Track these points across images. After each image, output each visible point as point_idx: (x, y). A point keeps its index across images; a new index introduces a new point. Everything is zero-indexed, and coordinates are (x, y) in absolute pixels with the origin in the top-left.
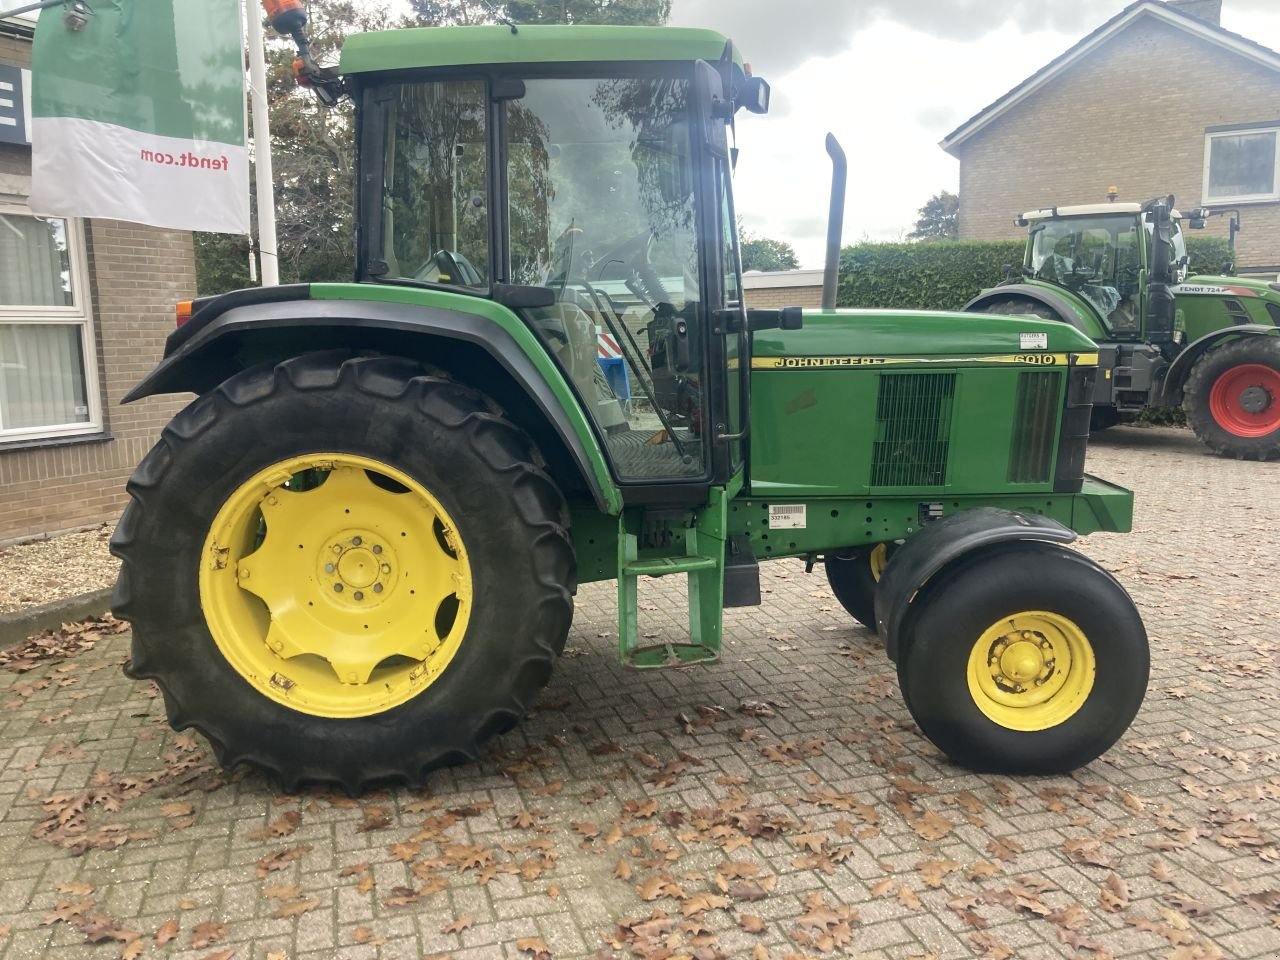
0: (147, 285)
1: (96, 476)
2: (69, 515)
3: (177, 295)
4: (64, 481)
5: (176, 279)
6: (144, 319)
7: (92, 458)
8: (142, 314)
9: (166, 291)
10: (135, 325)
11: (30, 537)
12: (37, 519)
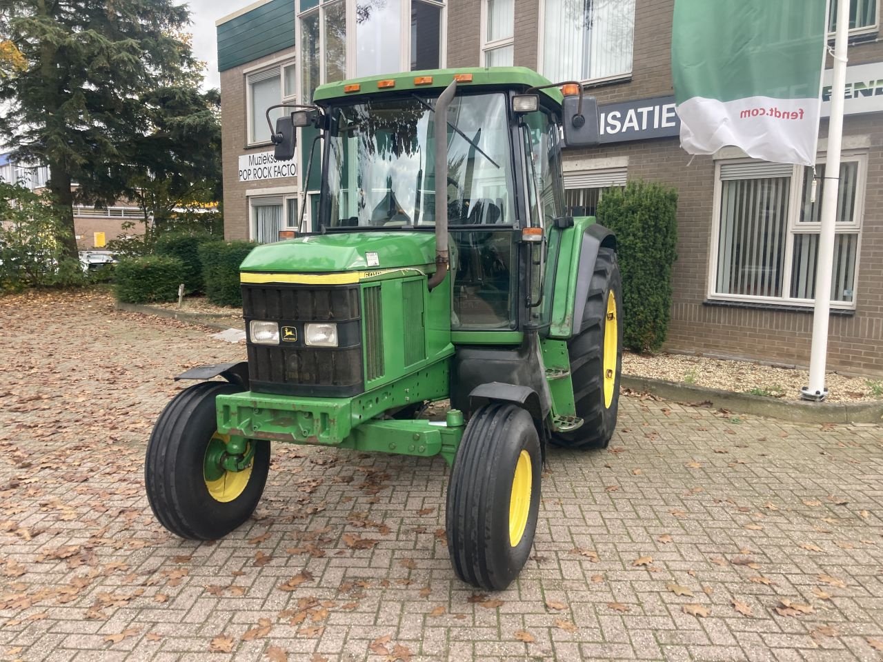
7: (837, 326)
11: (784, 365)
12: (791, 356)
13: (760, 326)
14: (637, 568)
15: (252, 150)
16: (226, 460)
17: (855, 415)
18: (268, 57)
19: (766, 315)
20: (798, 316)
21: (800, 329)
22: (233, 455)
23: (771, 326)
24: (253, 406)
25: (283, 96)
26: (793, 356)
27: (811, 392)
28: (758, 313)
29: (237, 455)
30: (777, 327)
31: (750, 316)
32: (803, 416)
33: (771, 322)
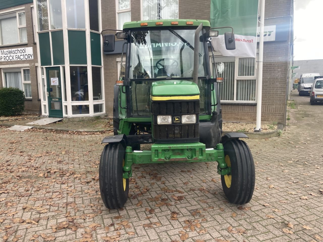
0: (272, 70)
1: (252, 112)
2: (245, 119)
3: (280, 72)
4: (245, 112)
5: (281, 68)
6: (269, 78)
7: (252, 109)
8: (269, 77)
9: (277, 71)
10: (267, 80)
11: (236, 122)
12: (238, 119)
13: (228, 110)
14: (272, 189)
15: (2, 48)
16: (124, 174)
17: (272, 135)
18: (10, 8)
19: (230, 106)
20: (240, 106)
21: (240, 110)
22: (127, 172)
23: (231, 110)
24: (169, 149)
25: (18, 26)
26: (239, 119)
27: (258, 129)
28: (227, 106)
29: (128, 172)
30: (233, 110)
31: (224, 107)
32: (259, 137)
33: (231, 108)
